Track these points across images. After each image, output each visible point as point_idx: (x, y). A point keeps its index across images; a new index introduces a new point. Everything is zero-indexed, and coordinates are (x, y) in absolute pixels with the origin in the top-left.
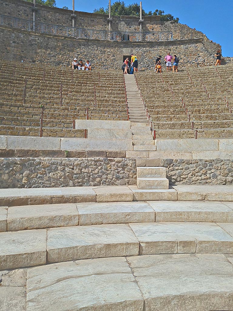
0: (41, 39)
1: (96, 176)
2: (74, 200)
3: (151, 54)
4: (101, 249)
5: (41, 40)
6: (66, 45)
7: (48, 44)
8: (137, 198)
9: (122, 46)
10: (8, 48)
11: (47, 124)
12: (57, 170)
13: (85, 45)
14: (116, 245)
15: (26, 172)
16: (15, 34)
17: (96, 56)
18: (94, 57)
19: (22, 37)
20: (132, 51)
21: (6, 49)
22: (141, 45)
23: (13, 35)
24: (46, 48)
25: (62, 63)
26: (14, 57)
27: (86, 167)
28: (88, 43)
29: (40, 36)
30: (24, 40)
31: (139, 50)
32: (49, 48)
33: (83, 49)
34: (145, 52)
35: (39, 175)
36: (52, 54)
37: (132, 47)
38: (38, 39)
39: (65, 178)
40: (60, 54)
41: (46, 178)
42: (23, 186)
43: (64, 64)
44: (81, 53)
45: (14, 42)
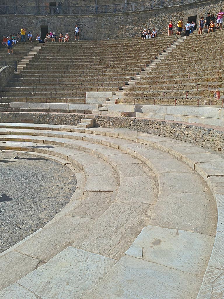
0: (122, 17)
1: (71, 121)
2: (58, 130)
3: (215, 10)
4: (35, 141)
5: (123, 19)
6: (141, 18)
7: (127, 20)
8: (72, 131)
9: (188, 8)
10: (101, 30)
11: (74, 95)
12: (58, 118)
13: (155, 14)
14: (38, 140)
15: (48, 119)
16: (105, 18)
17: (164, 22)
18: (162, 24)
19: (110, 19)
20: (196, 11)
21: (100, 31)
22: (205, 3)
23: (104, 19)
24: (126, 24)
25: (137, 34)
26: (104, 36)
27: (68, 117)
28: (158, 12)
29: (122, 15)
30: (111, 21)
31: (204, 8)
32: (128, 23)
33: (154, 19)
34: (209, 10)
35: (52, 120)
36: (130, 27)
37: (197, 7)
38: (121, 18)
39: (60, 121)
40: (136, 27)
41: (54, 121)
42: (47, 124)
43: (139, 34)
44: (152, 22)
45: (104, 25)
